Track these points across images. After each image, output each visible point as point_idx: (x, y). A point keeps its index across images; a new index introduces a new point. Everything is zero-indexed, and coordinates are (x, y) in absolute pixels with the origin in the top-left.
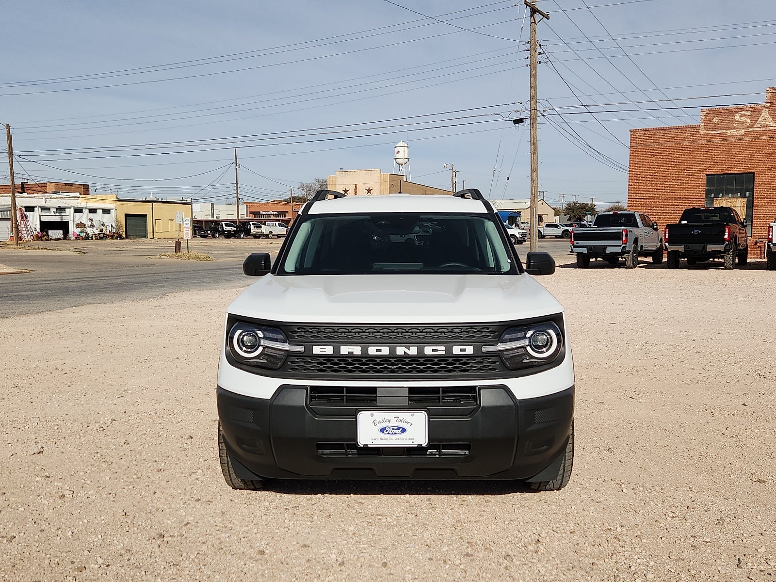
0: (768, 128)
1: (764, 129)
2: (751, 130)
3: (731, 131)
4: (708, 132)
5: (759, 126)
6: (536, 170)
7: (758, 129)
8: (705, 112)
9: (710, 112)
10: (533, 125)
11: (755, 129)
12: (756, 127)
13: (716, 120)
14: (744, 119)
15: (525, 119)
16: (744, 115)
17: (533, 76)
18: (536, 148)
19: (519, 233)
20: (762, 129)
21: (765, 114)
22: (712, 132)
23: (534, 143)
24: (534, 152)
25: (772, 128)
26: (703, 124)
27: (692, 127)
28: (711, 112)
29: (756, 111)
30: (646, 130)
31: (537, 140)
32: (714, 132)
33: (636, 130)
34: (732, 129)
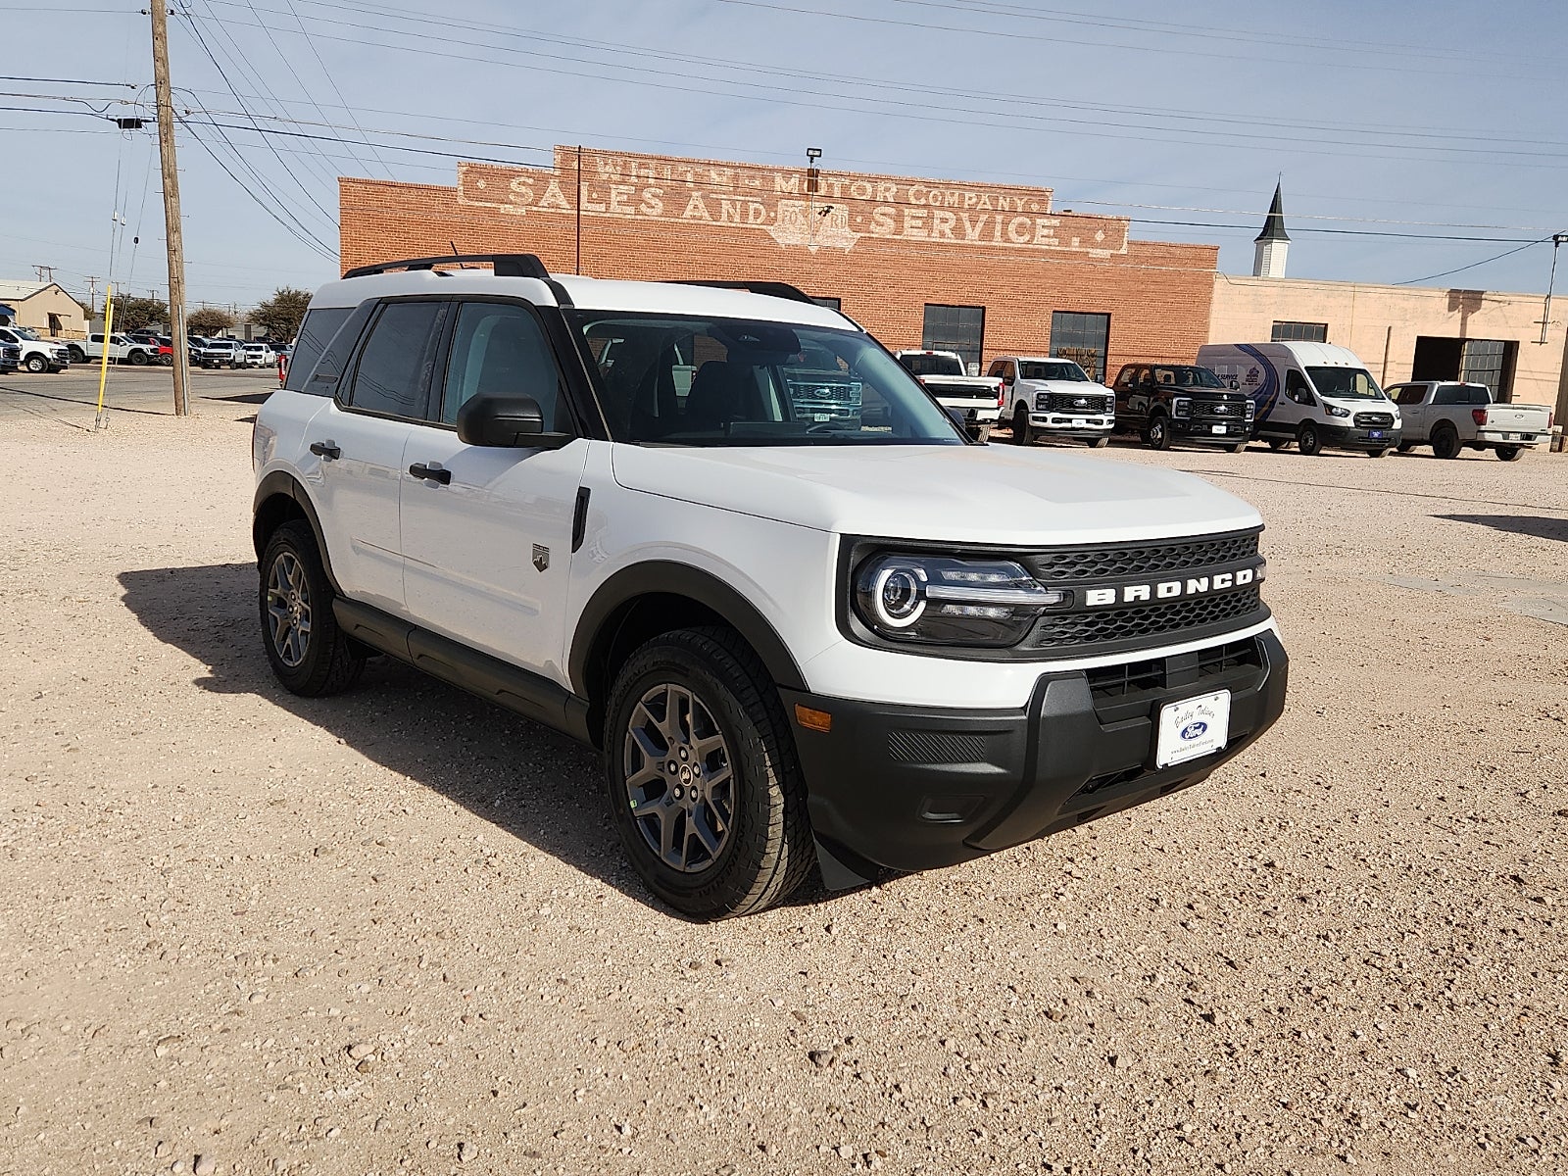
0: (559, 211)
1: (553, 210)
2: (535, 209)
3: (506, 206)
4: (471, 203)
5: (546, 205)
6: (177, 230)
7: (545, 210)
8: (465, 168)
9: (472, 169)
10: (165, 137)
11: (540, 209)
12: (543, 207)
13: (481, 184)
14: (523, 189)
15: (146, 121)
16: (524, 184)
17: (158, 36)
18: (175, 185)
19: (51, 350)
20: (550, 210)
21: (553, 187)
22: (476, 204)
23: (169, 174)
24: (170, 193)
25: (564, 211)
26: (462, 188)
27: (446, 190)
28: (473, 171)
29: (541, 181)
30: (367, 183)
31: (176, 170)
32: (481, 204)
33: (348, 181)
34: (506, 203)
